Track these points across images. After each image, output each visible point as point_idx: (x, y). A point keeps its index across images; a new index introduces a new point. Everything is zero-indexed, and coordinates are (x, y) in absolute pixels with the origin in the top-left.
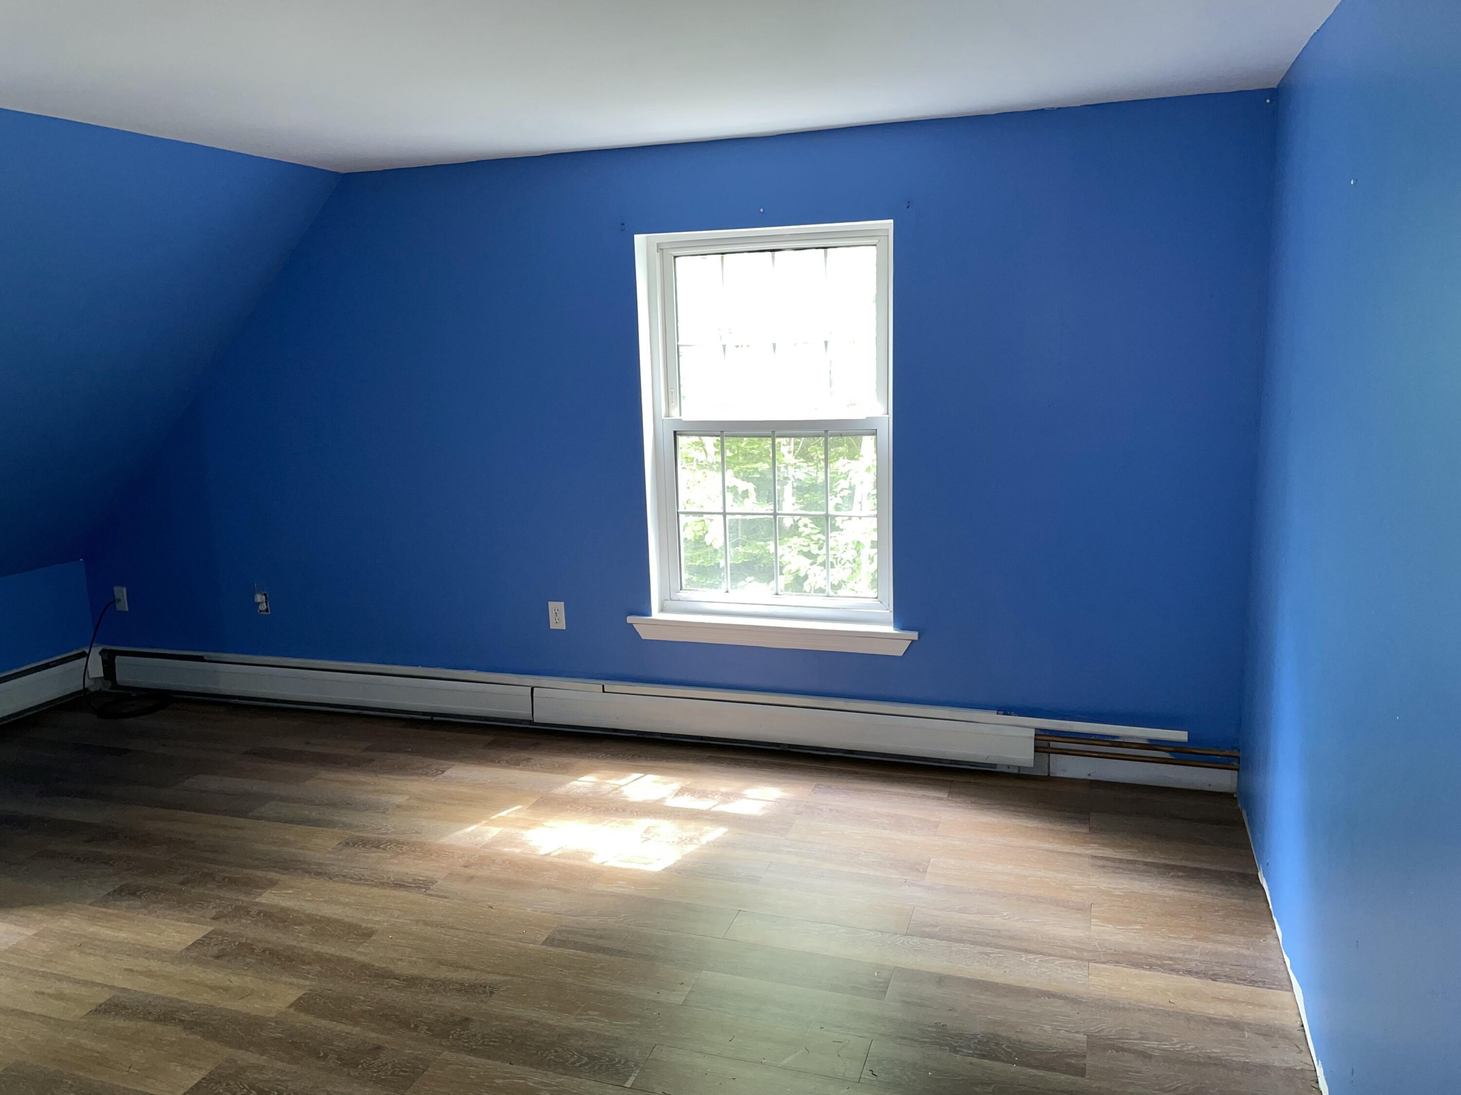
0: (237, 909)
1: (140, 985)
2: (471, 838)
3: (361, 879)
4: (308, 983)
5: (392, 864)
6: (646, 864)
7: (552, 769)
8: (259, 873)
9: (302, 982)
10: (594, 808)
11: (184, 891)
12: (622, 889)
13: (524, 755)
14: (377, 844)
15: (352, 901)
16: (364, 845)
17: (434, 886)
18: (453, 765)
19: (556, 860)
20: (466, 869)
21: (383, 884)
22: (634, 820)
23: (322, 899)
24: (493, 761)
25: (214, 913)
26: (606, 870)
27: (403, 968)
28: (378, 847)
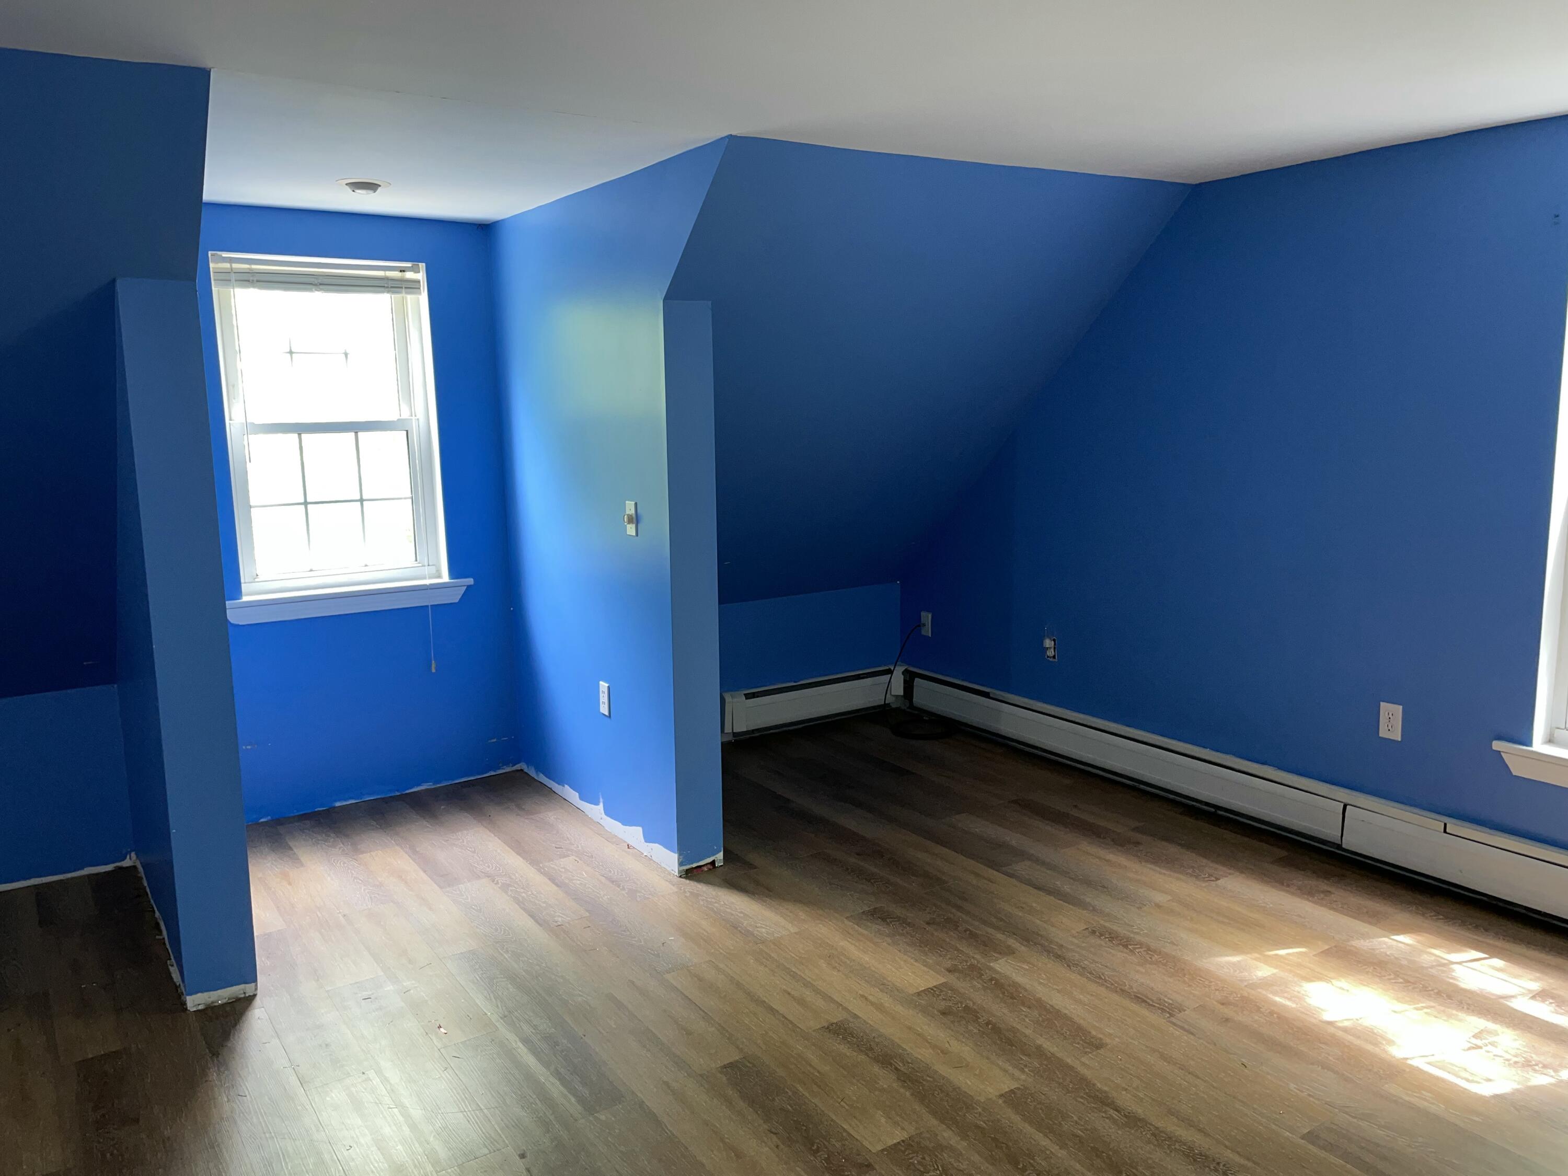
0: (972, 967)
1: (869, 1016)
2: (1236, 971)
3: (1100, 978)
4: (1023, 1077)
5: (1138, 972)
6: (1467, 1080)
7: (1358, 914)
8: (1000, 936)
9: (1017, 1073)
10: (1407, 981)
11: (928, 931)
12: (1426, 1104)
13: (1323, 885)
14: (1126, 943)
15: (1086, 1000)
16: (1111, 939)
17: (1180, 1015)
18: (1230, 874)
19: (1340, 1034)
20: (1222, 1007)
21: (1123, 992)
22: (1461, 1015)
23: (1055, 987)
24: (1281, 883)
25: (949, 964)
26: (1408, 1070)
27: (1125, 1100)
28: (1126, 946)
